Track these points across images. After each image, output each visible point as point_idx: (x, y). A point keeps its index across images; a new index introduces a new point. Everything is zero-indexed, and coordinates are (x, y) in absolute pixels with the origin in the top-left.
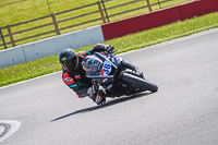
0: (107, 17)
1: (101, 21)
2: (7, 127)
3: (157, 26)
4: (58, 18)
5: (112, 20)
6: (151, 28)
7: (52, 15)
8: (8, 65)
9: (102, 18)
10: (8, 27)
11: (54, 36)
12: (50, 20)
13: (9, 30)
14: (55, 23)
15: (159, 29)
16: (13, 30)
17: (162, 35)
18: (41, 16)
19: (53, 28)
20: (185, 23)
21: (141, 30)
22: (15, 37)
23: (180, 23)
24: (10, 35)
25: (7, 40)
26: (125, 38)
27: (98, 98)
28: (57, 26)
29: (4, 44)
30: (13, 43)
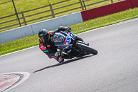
0: (85, 6)
1: (81, 9)
2: (22, 76)
3: (116, 12)
4: (53, 7)
5: (88, 8)
6: (113, 13)
7: (50, 5)
8: (22, 37)
9: (82, 7)
10: (22, 13)
11: (51, 19)
12: (49, 8)
13: (23, 15)
14: (52, 10)
15: (118, 14)
16: (25, 14)
17: (119, 18)
19: (50, 13)
20: (134, 10)
21: (106, 15)
22: (27, 19)
23: (131, 10)
24: (23, 18)
25: (22, 21)
26: (96, 20)
27: (60, 59)
28: (53, 12)
29: (20, 24)
30: (25, 23)
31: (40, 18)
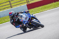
0: (29, 2)
1: (27, 3)
6: (44, 5)
9: (27, 2)
19: (10, 6)
23: (54, 3)
26: (35, 9)
28: (11, 5)
31: (4, 8)
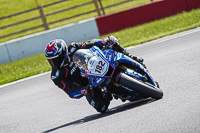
0: (102, 9)
4: (46, 11)
5: (108, 12)
9: (97, 10)
11: (42, 32)
12: (37, 13)
14: (43, 17)
15: (162, 21)
17: (164, 28)
18: (27, 8)
19: (40, 22)
20: (190, 14)
23: (185, 14)
28: (44, 20)
